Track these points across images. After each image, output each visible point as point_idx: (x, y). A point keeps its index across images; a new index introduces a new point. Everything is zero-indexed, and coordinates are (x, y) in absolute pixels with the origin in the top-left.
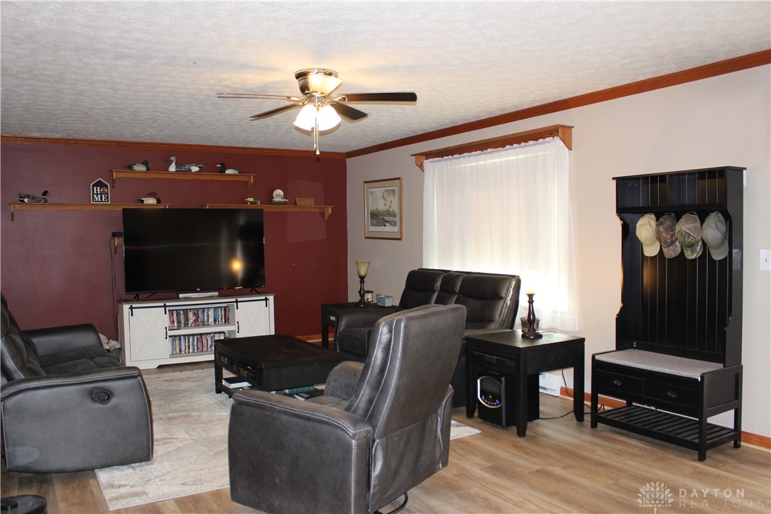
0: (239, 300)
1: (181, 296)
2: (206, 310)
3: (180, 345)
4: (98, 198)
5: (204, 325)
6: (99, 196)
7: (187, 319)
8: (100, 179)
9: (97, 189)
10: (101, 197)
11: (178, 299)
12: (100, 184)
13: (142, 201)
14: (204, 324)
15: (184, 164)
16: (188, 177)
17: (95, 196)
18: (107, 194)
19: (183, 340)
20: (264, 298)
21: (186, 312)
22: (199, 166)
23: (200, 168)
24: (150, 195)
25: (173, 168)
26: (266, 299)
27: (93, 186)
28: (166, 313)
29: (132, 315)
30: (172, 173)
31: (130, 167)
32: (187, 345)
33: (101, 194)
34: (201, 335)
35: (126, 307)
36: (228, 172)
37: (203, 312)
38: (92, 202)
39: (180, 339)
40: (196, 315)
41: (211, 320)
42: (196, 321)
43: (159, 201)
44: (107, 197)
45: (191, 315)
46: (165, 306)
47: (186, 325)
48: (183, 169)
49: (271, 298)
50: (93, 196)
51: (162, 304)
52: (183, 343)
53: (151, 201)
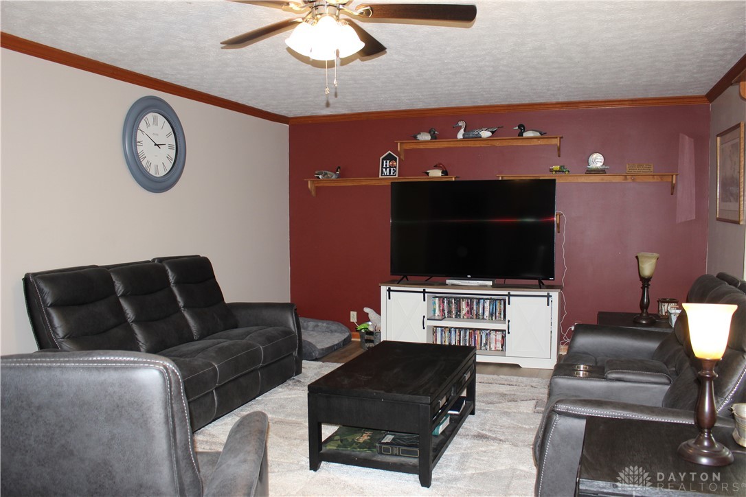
0: (512, 293)
1: (448, 282)
2: (482, 301)
3: (450, 337)
4: (386, 172)
5: (479, 319)
6: (388, 169)
7: (459, 310)
8: (389, 152)
9: (386, 162)
10: (390, 171)
11: (444, 285)
12: (390, 158)
13: (428, 174)
14: (478, 317)
15: (473, 130)
16: (478, 144)
17: (384, 169)
18: (396, 167)
19: (453, 332)
20: (545, 294)
21: (458, 301)
22: (491, 130)
23: (493, 132)
24: (436, 167)
25: (460, 135)
26: (548, 296)
27: (383, 159)
28: (424, 300)
29: (389, 299)
30: (461, 140)
31: (415, 138)
32: (457, 339)
33: (390, 167)
34: (475, 330)
35: (384, 289)
36: (526, 134)
37: (478, 303)
38: (380, 177)
39: (450, 332)
40: (470, 306)
41: (487, 314)
42: (470, 312)
43: (445, 173)
44: (395, 171)
45: (463, 305)
46: (424, 292)
47: (458, 315)
48: (471, 135)
49: (555, 295)
50: (382, 170)
51: (421, 290)
52: (453, 336)
53: (436, 174)
